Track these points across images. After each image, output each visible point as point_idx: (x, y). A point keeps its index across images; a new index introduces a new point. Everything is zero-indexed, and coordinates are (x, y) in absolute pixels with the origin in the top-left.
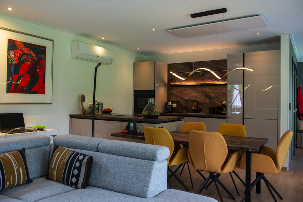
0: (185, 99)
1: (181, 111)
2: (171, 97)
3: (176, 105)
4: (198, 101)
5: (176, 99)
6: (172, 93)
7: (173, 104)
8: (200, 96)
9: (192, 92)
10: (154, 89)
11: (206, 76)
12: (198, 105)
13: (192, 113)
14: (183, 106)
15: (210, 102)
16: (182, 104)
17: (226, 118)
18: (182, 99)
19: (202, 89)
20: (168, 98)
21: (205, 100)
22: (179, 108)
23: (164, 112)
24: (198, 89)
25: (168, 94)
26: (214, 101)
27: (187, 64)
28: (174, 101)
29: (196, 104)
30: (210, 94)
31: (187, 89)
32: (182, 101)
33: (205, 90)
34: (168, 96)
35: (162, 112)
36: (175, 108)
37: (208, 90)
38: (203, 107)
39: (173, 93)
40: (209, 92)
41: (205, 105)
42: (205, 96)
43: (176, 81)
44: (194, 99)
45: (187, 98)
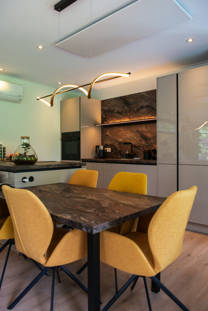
0: (119, 141)
1: (115, 156)
2: (105, 139)
3: (110, 149)
4: (133, 144)
5: (110, 142)
6: (105, 135)
7: (106, 149)
8: (135, 138)
9: (127, 133)
10: (79, 131)
11: (141, 111)
12: (133, 149)
13: (126, 158)
14: (117, 150)
15: (147, 144)
16: (116, 148)
17: (156, 164)
18: (117, 141)
19: (137, 128)
20: (102, 141)
21: (141, 142)
22: (113, 153)
23: (95, 158)
24: (133, 128)
25: (102, 137)
26: (151, 143)
27: (121, 98)
28: (109, 144)
29: (130, 147)
30: (146, 134)
31: (121, 129)
32: (116, 144)
33: (141, 129)
34: (102, 139)
35: (93, 157)
36: (109, 153)
37: (144, 129)
38: (138, 151)
39: (107, 135)
40: (145, 132)
41: (141, 148)
42: (141, 137)
43: (109, 120)
44: (128, 141)
45: (121, 140)
